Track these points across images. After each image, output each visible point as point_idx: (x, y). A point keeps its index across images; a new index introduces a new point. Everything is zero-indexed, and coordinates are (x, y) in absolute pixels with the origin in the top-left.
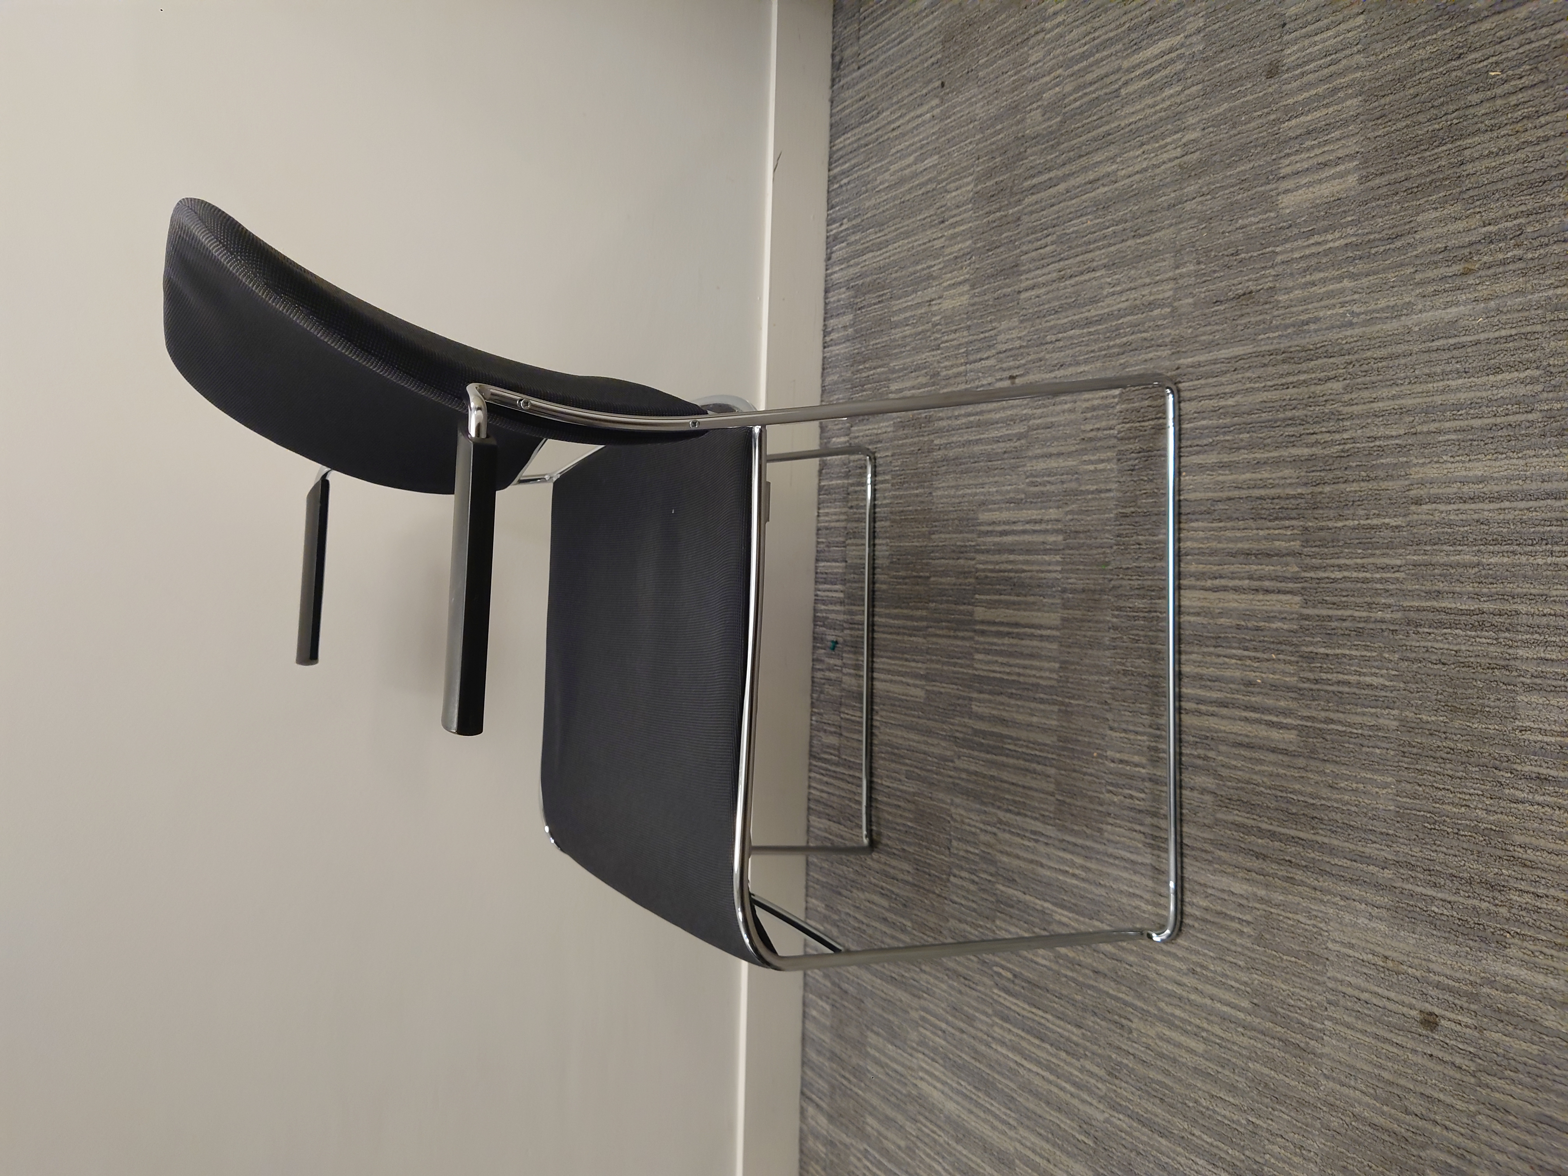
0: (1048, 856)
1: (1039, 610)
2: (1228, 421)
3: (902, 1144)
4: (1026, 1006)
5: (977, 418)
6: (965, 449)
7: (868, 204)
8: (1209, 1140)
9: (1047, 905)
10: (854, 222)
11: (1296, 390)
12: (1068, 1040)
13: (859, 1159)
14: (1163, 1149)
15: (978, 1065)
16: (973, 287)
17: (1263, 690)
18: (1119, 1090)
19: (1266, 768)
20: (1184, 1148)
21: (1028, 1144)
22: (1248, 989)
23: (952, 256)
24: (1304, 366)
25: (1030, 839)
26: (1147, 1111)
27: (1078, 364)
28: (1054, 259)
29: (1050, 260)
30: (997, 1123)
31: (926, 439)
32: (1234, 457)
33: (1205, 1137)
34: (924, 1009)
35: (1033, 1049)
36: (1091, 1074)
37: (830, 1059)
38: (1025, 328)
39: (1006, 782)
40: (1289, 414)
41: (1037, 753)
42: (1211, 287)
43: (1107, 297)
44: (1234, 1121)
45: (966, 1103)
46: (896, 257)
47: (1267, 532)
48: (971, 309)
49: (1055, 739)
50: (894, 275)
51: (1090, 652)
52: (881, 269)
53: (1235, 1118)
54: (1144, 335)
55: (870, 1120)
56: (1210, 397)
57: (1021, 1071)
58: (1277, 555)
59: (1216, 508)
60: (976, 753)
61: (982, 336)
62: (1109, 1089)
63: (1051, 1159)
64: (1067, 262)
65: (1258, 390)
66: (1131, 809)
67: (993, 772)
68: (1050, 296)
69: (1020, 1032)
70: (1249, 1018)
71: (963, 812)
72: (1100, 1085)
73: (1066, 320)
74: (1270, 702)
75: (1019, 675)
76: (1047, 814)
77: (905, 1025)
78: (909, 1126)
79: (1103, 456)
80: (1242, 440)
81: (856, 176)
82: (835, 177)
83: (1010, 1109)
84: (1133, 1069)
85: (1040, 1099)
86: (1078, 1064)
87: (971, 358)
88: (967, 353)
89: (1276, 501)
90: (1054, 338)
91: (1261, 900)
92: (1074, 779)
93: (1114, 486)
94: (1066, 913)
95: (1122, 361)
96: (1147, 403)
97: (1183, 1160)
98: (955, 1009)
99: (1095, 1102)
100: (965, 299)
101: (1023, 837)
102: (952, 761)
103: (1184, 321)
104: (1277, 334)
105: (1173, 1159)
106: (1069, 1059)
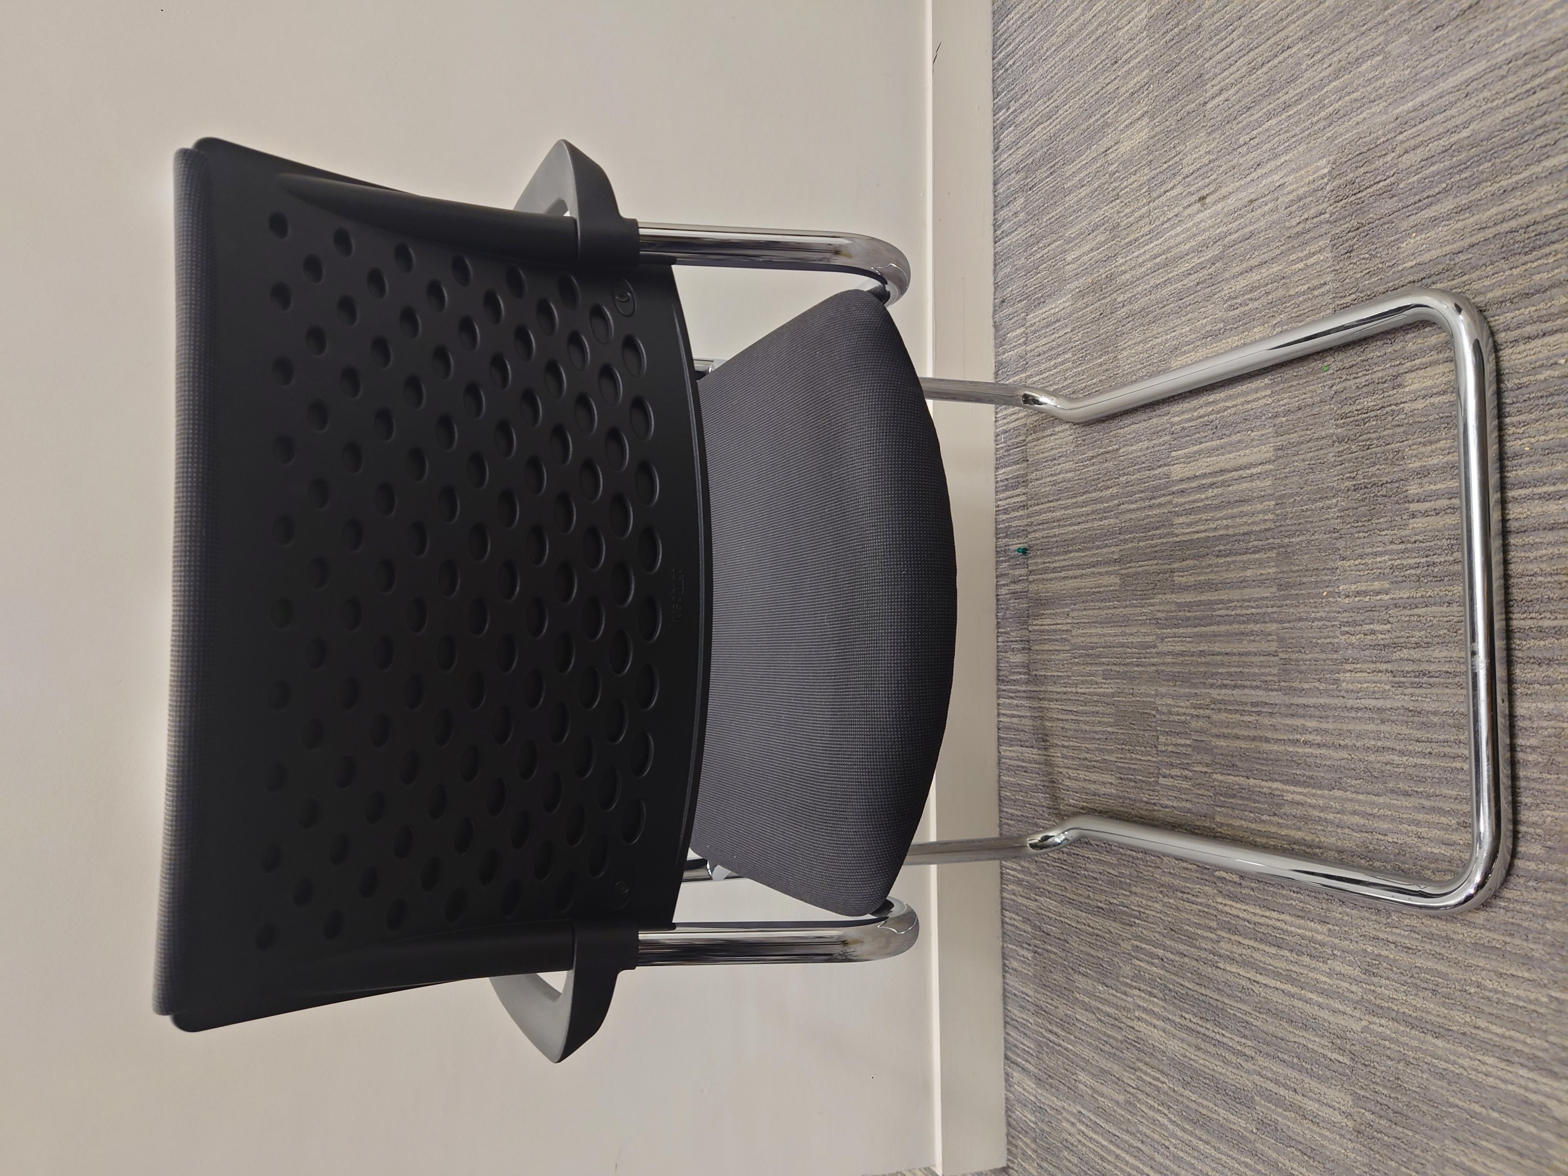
0: (1274, 728)
1: (1246, 447)
2: (1463, 156)
3: (1121, 1098)
4: (1258, 911)
5: (1164, 257)
6: (1153, 297)
7: (1034, 77)
8: (1500, 1031)
9: (1275, 785)
10: (1021, 101)
11: (1545, 92)
12: (1312, 940)
13: (1073, 1124)
14: (1440, 1053)
15: (1203, 991)
16: (1152, 118)
17: (1533, 459)
18: (1379, 990)
19: (1544, 552)
20: (1467, 1047)
21: (1269, 1075)
22: (1538, 831)
23: (1127, 94)
24: (1553, 61)
25: (1250, 713)
26: (1416, 1009)
27: (1277, 156)
28: (1241, 54)
29: (1238, 56)
30: (1229, 1056)
31: (1108, 299)
32: (1475, 195)
33: (1494, 1028)
34: (1137, 937)
35: (1269, 960)
36: (1342, 976)
37: (1036, 1014)
38: (1214, 139)
39: (1219, 654)
40: (1539, 122)
41: (1254, 610)
42: (1429, 14)
43: (1306, 70)
44: (1530, 1002)
45: (1192, 1040)
46: (1067, 120)
47: (1523, 268)
48: (1151, 141)
49: (1274, 589)
50: (1065, 140)
51: (1311, 477)
52: (1052, 139)
53: (1532, 997)
54: (1354, 96)
55: (1082, 1076)
56: (1439, 137)
57: (1256, 988)
58: (1538, 292)
59: (1457, 260)
60: (1181, 630)
61: (1166, 166)
62: (1366, 991)
63: (1298, 1088)
64: (1257, 51)
65: (1498, 107)
66: (1374, 647)
67: (1204, 647)
68: (1241, 93)
69: (1251, 943)
70: (1542, 867)
71: (1170, 701)
72: (1354, 988)
73: (1260, 114)
74: (1544, 471)
75: (1227, 527)
76: (1270, 678)
77: (1116, 960)
78: (1127, 1077)
79: (1313, 248)
80: (1482, 172)
81: (1021, 53)
82: (999, 63)
83: (1245, 1037)
84: (1395, 960)
85: (1282, 1018)
86: (1325, 968)
87: (1154, 195)
88: (1150, 191)
89: (1531, 228)
90: (1247, 138)
91: (1550, 716)
92: (1301, 629)
93: (1328, 278)
94: (1299, 790)
95: (1329, 135)
96: (1362, 170)
97: (1466, 1062)
98: (1173, 930)
99: (1349, 1010)
100: (1144, 135)
101: (1242, 713)
102: (1155, 647)
103: (1400, 64)
104: (1514, 37)
105: (1454, 1063)
106: (1314, 963)
